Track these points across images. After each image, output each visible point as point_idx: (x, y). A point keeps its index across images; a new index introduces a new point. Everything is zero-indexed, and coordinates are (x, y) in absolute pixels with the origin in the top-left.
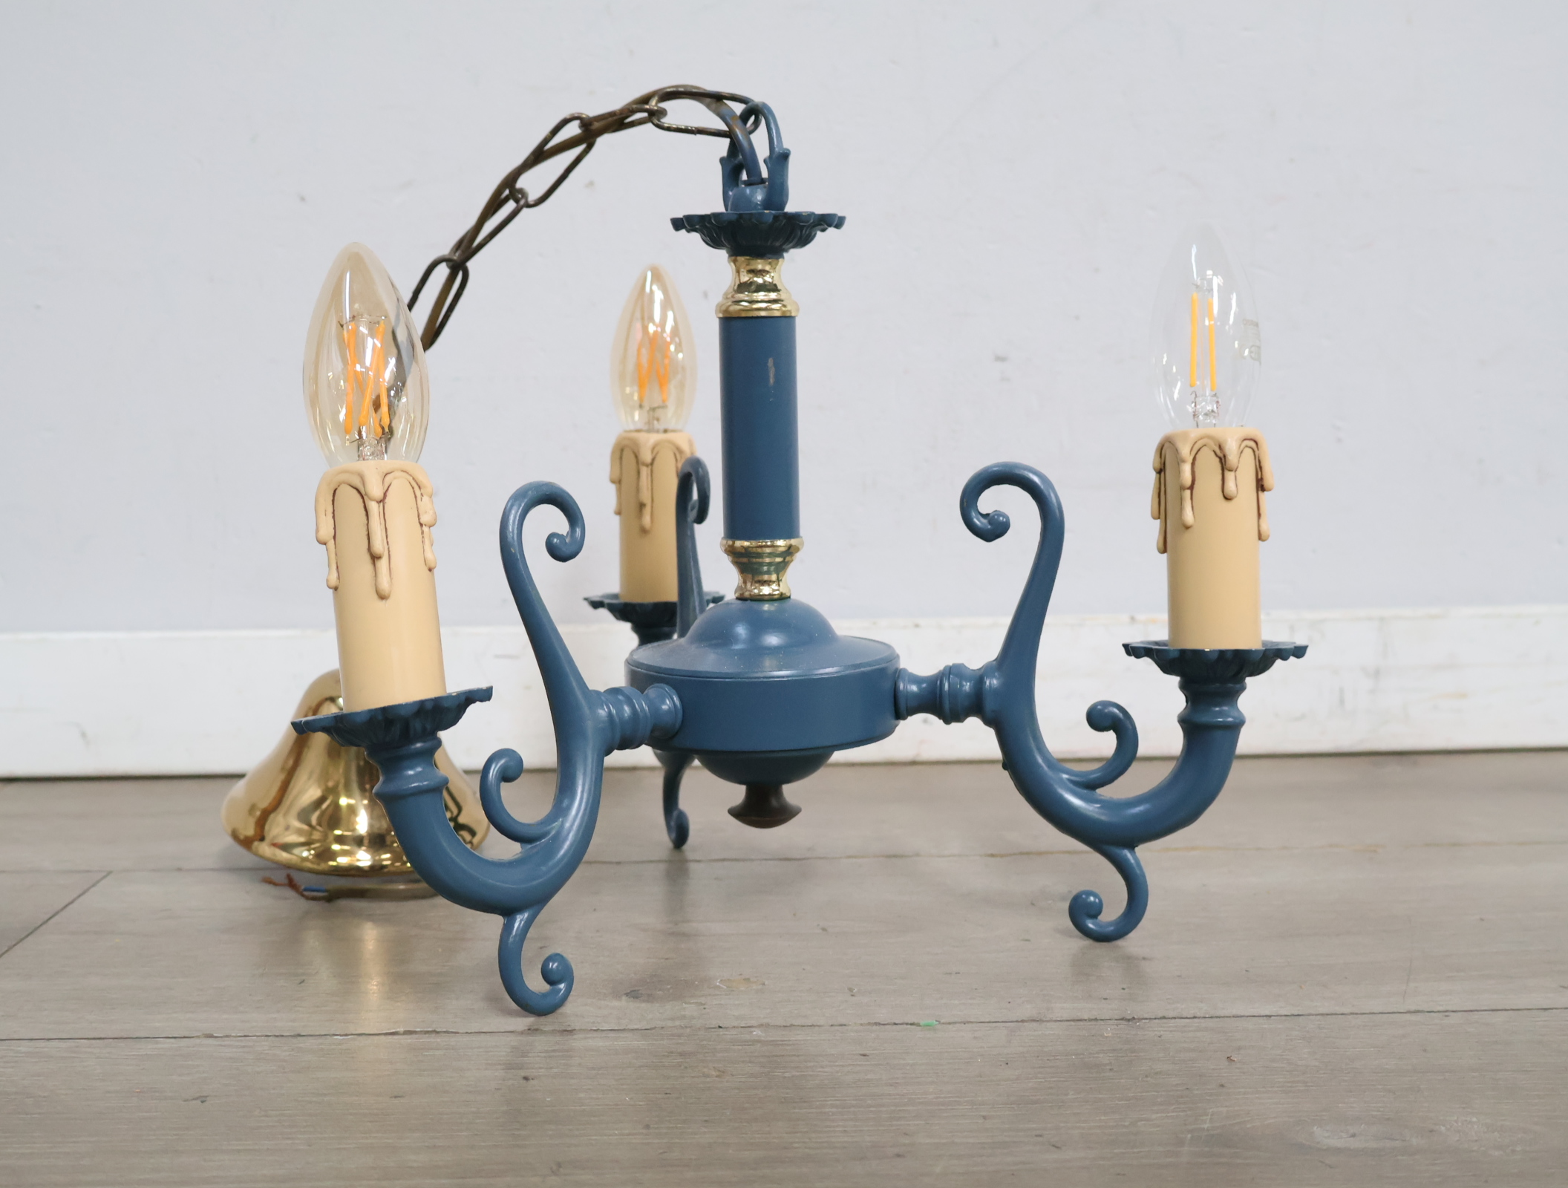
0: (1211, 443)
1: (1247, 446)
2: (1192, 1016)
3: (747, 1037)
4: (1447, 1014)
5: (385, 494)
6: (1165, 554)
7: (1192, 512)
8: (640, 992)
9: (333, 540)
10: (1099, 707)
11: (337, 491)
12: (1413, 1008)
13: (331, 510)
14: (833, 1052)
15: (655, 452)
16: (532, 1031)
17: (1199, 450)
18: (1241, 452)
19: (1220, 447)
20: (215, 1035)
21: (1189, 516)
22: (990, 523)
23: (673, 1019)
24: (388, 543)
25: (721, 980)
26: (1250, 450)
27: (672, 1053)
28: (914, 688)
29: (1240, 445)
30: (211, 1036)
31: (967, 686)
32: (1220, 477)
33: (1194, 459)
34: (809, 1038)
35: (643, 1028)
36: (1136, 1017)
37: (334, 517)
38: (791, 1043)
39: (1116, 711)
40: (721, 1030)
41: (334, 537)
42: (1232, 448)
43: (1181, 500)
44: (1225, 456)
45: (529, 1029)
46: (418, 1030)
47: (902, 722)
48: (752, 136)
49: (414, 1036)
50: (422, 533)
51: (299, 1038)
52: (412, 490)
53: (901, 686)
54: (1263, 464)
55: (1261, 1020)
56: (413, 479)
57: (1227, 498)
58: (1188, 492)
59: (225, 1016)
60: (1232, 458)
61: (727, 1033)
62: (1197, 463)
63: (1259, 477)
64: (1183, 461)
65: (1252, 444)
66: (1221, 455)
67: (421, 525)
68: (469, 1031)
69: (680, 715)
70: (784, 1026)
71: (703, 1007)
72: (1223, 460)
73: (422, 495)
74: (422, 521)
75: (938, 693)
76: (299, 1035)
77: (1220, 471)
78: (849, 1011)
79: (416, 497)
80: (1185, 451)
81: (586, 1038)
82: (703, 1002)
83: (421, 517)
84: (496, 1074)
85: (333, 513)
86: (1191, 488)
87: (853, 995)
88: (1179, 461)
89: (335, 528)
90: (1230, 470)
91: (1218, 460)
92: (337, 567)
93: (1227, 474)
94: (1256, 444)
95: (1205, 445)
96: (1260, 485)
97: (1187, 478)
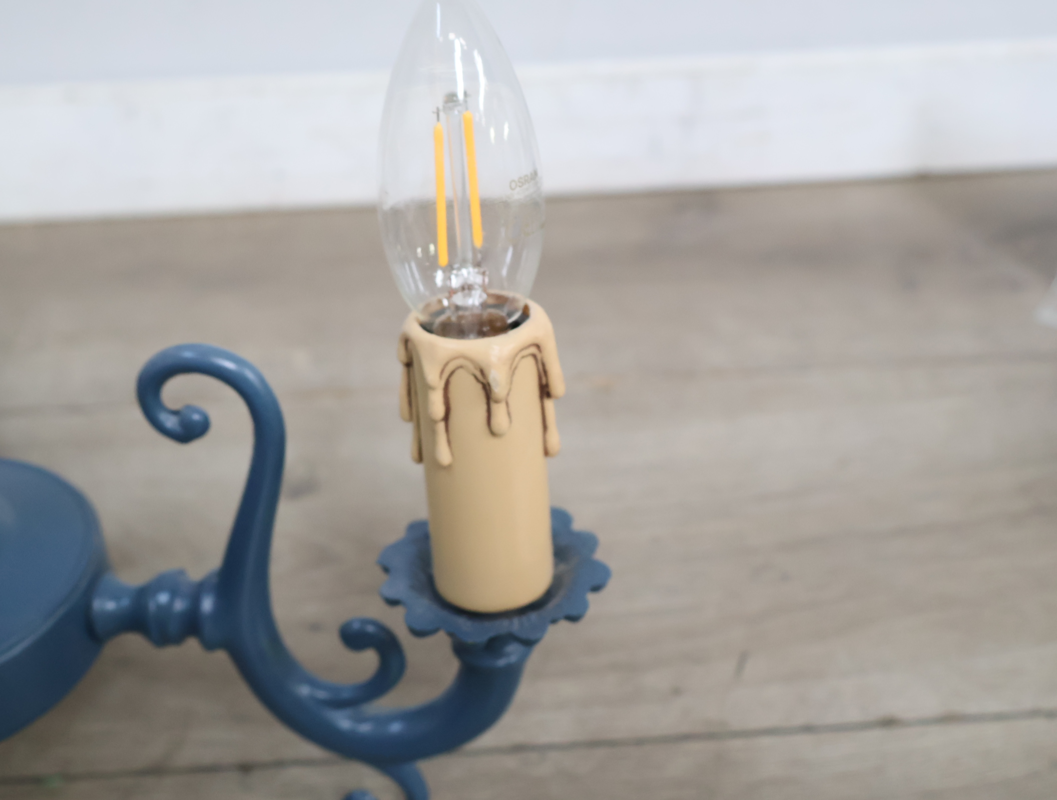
0: (471, 366)
1: (523, 357)
7: (448, 449)
17: (454, 371)
18: (516, 368)
19: (482, 372)
21: (444, 454)
22: (181, 423)
26: (530, 361)
28: (113, 606)
29: (512, 364)
31: (180, 605)
32: (484, 407)
33: (447, 382)
39: (371, 628)
42: (498, 378)
43: (434, 432)
44: (489, 384)
53: (95, 603)
54: (547, 367)
57: (493, 433)
58: (441, 426)
60: (499, 390)
62: (452, 387)
63: (544, 381)
64: (434, 388)
65: (533, 350)
66: (484, 381)
72: (487, 389)
77: (484, 400)
80: (432, 375)
86: (446, 418)
88: (428, 388)
90: (497, 402)
91: (480, 386)
93: (494, 407)
94: (538, 346)
95: (461, 367)
96: (545, 391)
97: (438, 409)
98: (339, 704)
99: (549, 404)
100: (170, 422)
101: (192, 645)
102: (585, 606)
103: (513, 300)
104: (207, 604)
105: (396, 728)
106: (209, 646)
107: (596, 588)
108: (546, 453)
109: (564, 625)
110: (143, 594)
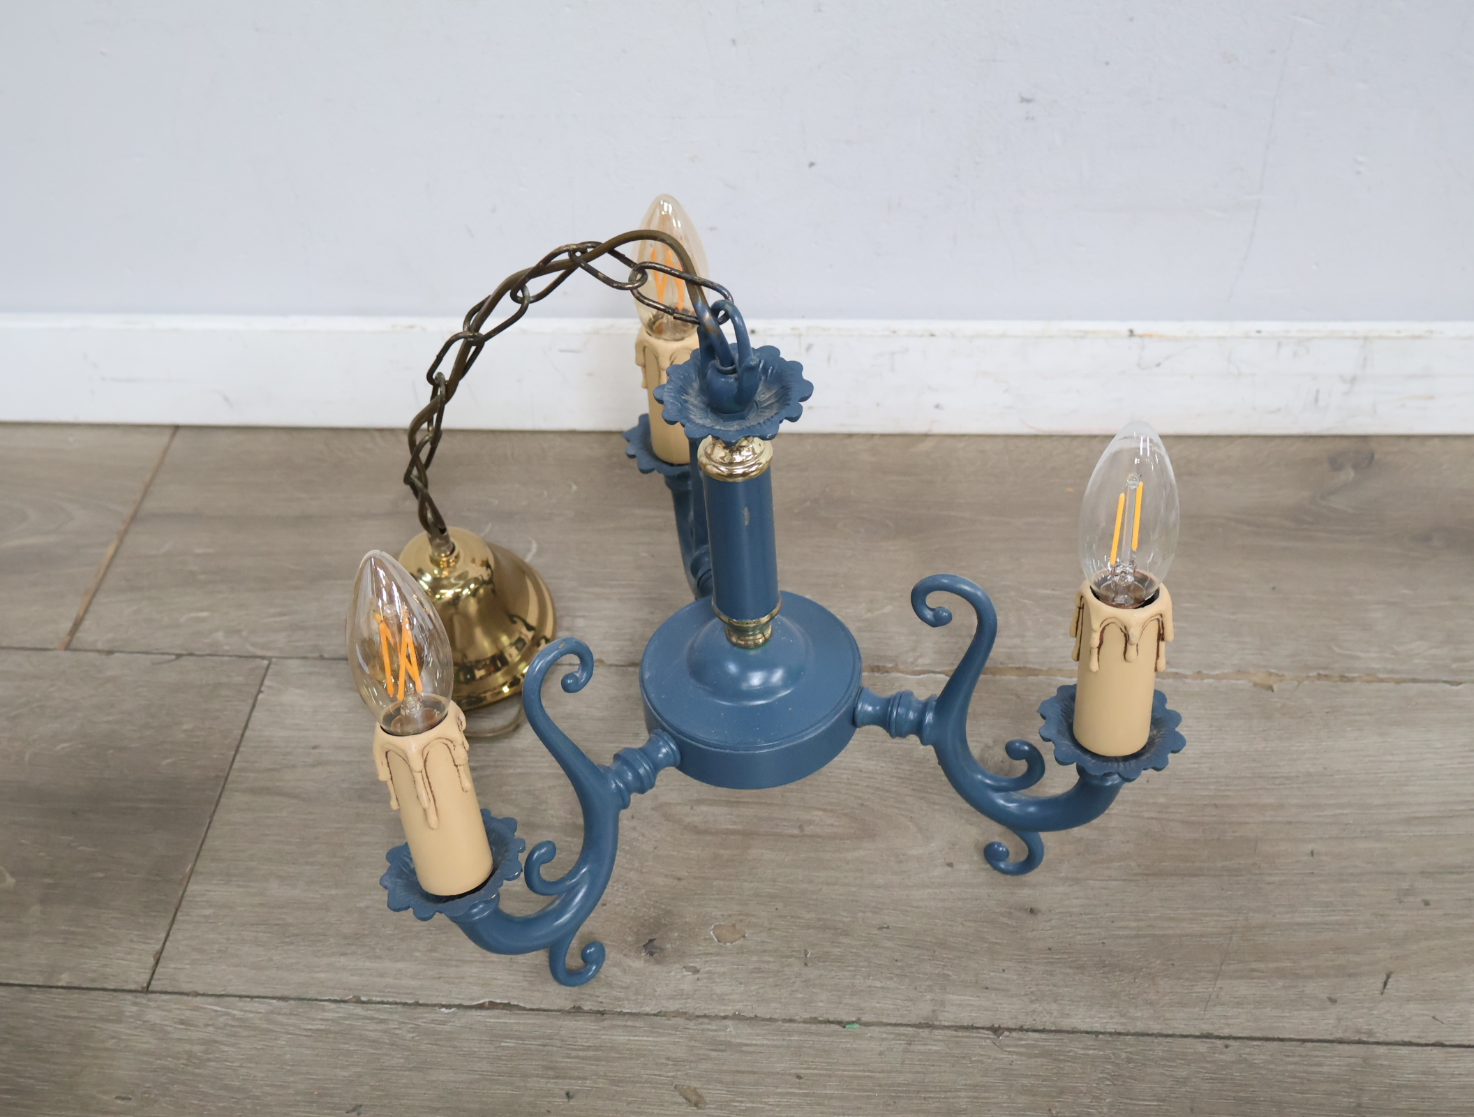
0: (1120, 625)
1: (1151, 619)
2: (1041, 1028)
3: (722, 1036)
4: (1228, 1042)
5: (425, 762)
6: (1078, 662)
7: (1097, 663)
8: (655, 942)
9: (390, 781)
10: (1017, 744)
11: (388, 754)
12: (1206, 1028)
13: (385, 761)
14: (778, 1070)
15: (672, 359)
16: (577, 1010)
17: (1108, 624)
18: (1146, 626)
19: (1125, 628)
20: (363, 999)
21: (1094, 666)
22: (935, 616)
23: (673, 998)
24: (432, 792)
25: (715, 926)
26: (1156, 622)
27: (668, 1059)
28: (870, 709)
29: (1144, 622)
30: (358, 1001)
31: (911, 715)
32: (1124, 645)
33: (1104, 629)
34: (765, 1042)
35: (653, 1012)
36: (1002, 1026)
37: (389, 766)
38: (750, 1049)
39: (1026, 748)
40: (706, 1021)
41: (392, 779)
42: (1134, 633)
43: (1090, 654)
44: (1129, 635)
45: (574, 1007)
46: (498, 1001)
47: (858, 729)
48: (721, 326)
49: (496, 1012)
50: (458, 771)
51: (420, 1010)
52: (446, 747)
53: (860, 706)
54: (1165, 626)
55: (1089, 1040)
56: (446, 739)
58: (1095, 651)
59: (368, 964)
60: (1133, 639)
61: (710, 1027)
62: (1106, 632)
63: (1161, 632)
64: (1095, 631)
65: (1159, 617)
66: (1126, 632)
67: (457, 766)
68: (533, 1007)
69: (678, 757)
70: (750, 1018)
71: (697, 976)
72: (1127, 637)
73: (454, 746)
74: (457, 764)
75: (889, 714)
76: (417, 1004)
77: (1124, 642)
78: (800, 996)
79: (449, 749)
80: (1096, 626)
81: (613, 1027)
82: (698, 968)
83: (456, 760)
84: (549, 1085)
85: (388, 763)
86: (1099, 647)
87: (806, 964)
88: (1091, 630)
89: (391, 773)
90: (1132, 644)
91: (1123, 634)
92: (397, 798)
93: (1129, 646)
94: (1161, 615)
95: (1114, 623)
96: (1161, 637)
97: (1096, 642)
98: (997, 789)
99: (1162, 644)
100: (929, 614)
101: (913, 739)
102: (1166, 762)
103: (1152, 583)
104: (929, 717)
105: (1032, 809)
106: (923, 743)
107: (1174, 752)
108: (1156, 669)
109: (1151, 772)
110: (889, 703)
